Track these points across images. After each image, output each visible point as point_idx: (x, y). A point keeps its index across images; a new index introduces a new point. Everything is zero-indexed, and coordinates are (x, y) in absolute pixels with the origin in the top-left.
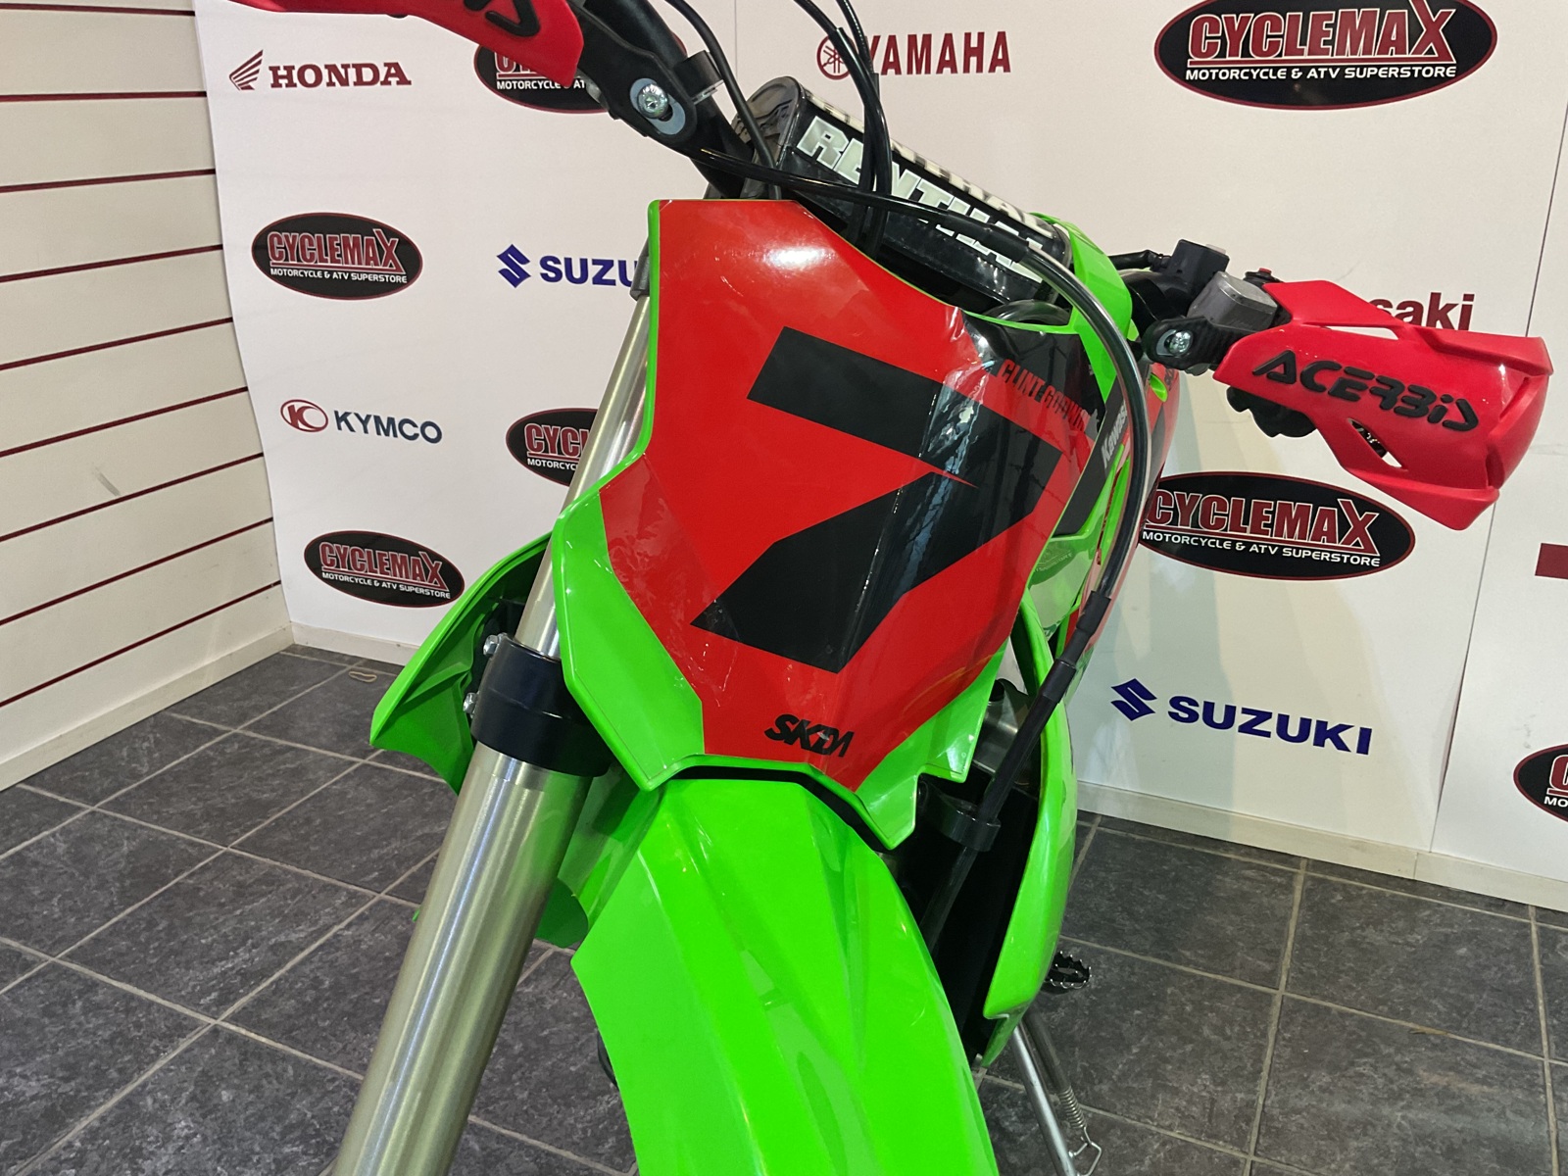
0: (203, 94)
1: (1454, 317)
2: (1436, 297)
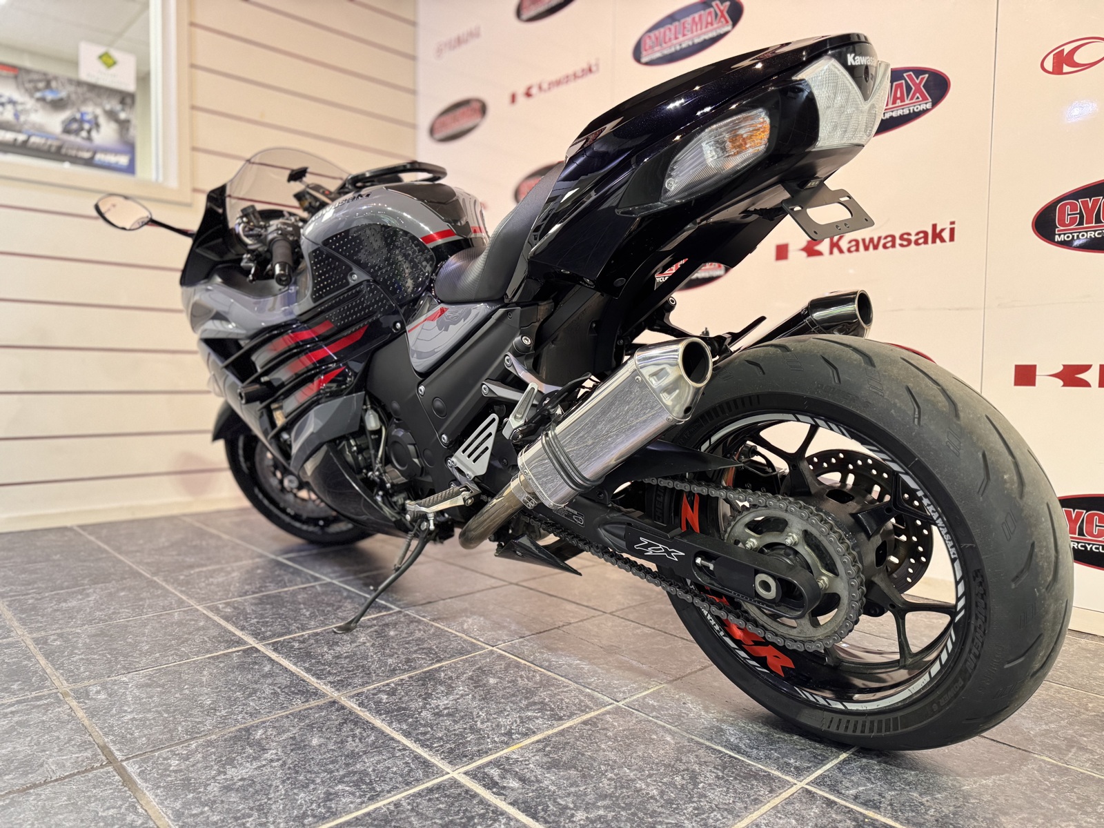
1: (946, 235)
2: (934, 226)
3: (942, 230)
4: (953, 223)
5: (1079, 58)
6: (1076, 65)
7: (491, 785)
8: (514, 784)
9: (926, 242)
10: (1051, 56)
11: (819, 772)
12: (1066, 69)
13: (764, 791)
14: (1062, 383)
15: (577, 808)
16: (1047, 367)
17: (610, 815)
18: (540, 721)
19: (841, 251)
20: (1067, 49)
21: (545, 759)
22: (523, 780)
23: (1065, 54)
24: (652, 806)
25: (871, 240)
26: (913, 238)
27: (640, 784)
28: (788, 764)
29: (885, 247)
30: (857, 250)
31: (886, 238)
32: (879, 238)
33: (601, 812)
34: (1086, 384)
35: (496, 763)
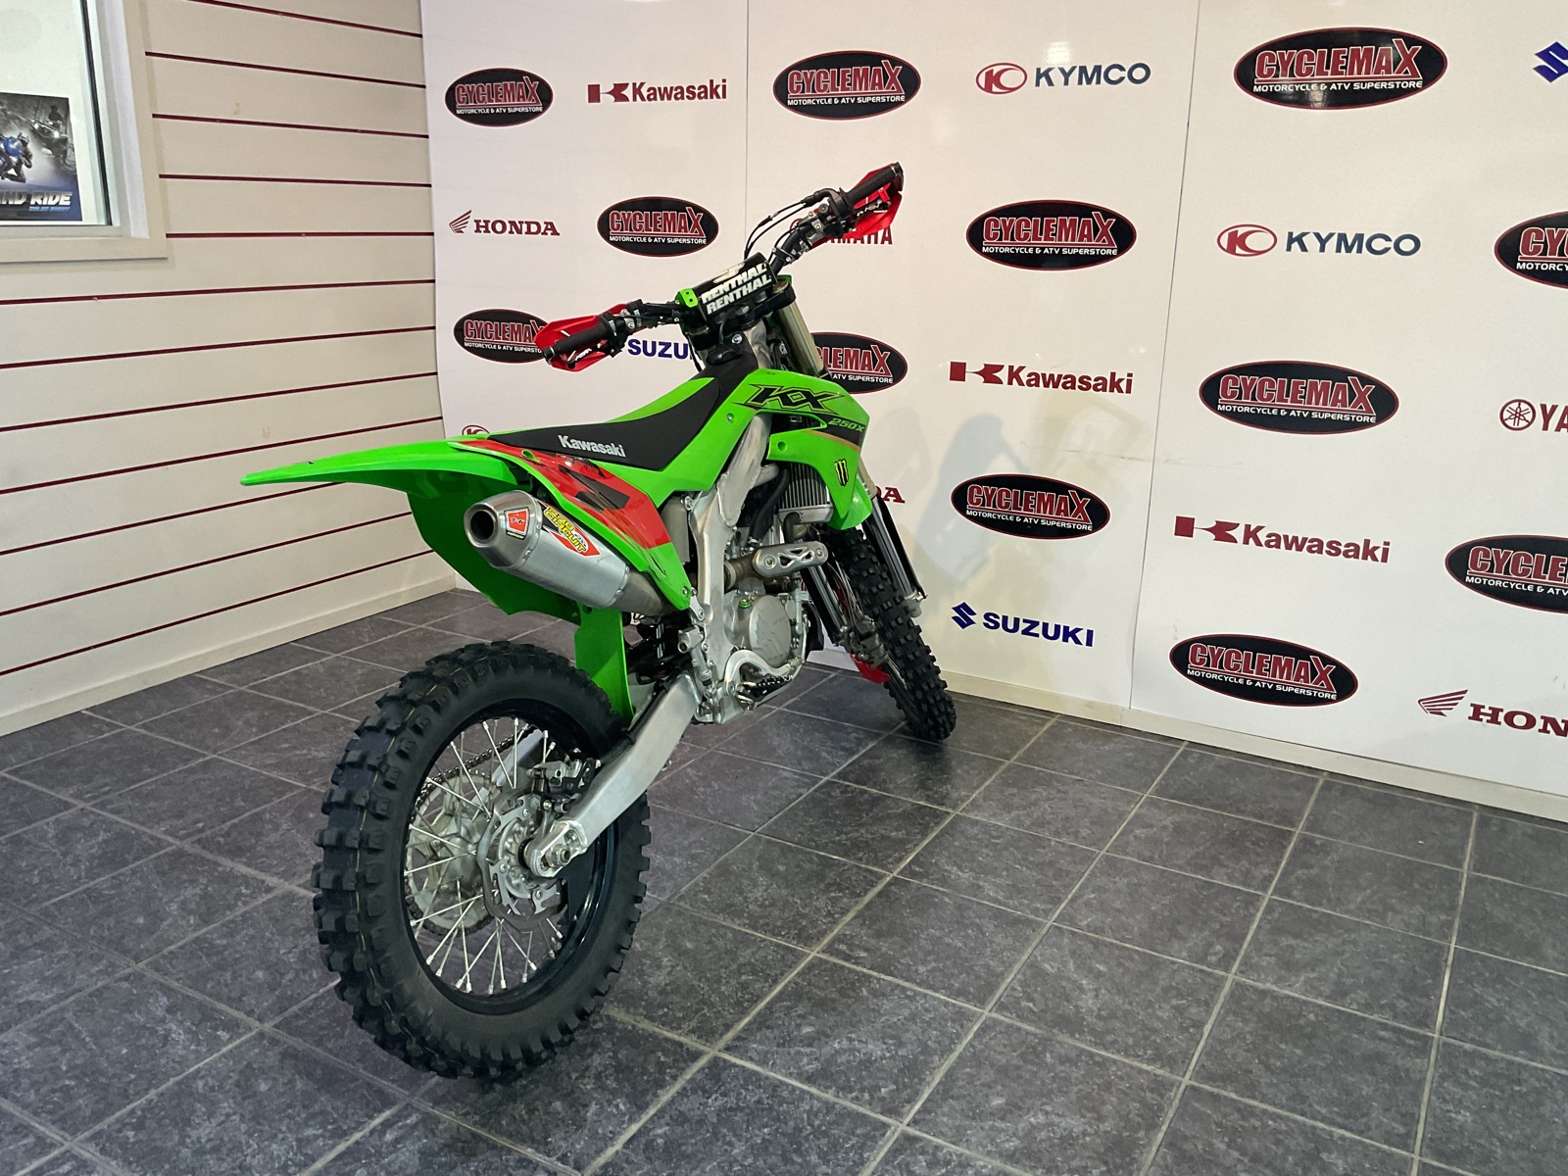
0: (432, 234)
1: (1123, 386)
2: (1113, 375)
3: (1121, 380)
4: (1130, 375)
5: (1248, 242)
6: (1245, 248)
7: (847, 958)
8: (863, 954)
9: (1104, 390)
10: (1227, 234)
11: (1059, 911)
12: (1238, 250)
13: (1029, 932)
14: (1214, 537)
15: (916, 964)
16: (1204, 521)
17: (941, 965)
18: (845, 900)
19: (1021, 383)
20: (1241, 231)
21: (870, 931)
22: (866, 950)
23: (1239, 234)
24: (964, 954)
25: (1052, 376)
26: (1092, 383)
27: (947, 940)
28: (1037, 908)
29: (1064, 386)
30: (1037, 385)
31: (1066, 377)
32: (1060, 376)
33: (934, 964)
34: (1233, 540)
35: (838, 939)
